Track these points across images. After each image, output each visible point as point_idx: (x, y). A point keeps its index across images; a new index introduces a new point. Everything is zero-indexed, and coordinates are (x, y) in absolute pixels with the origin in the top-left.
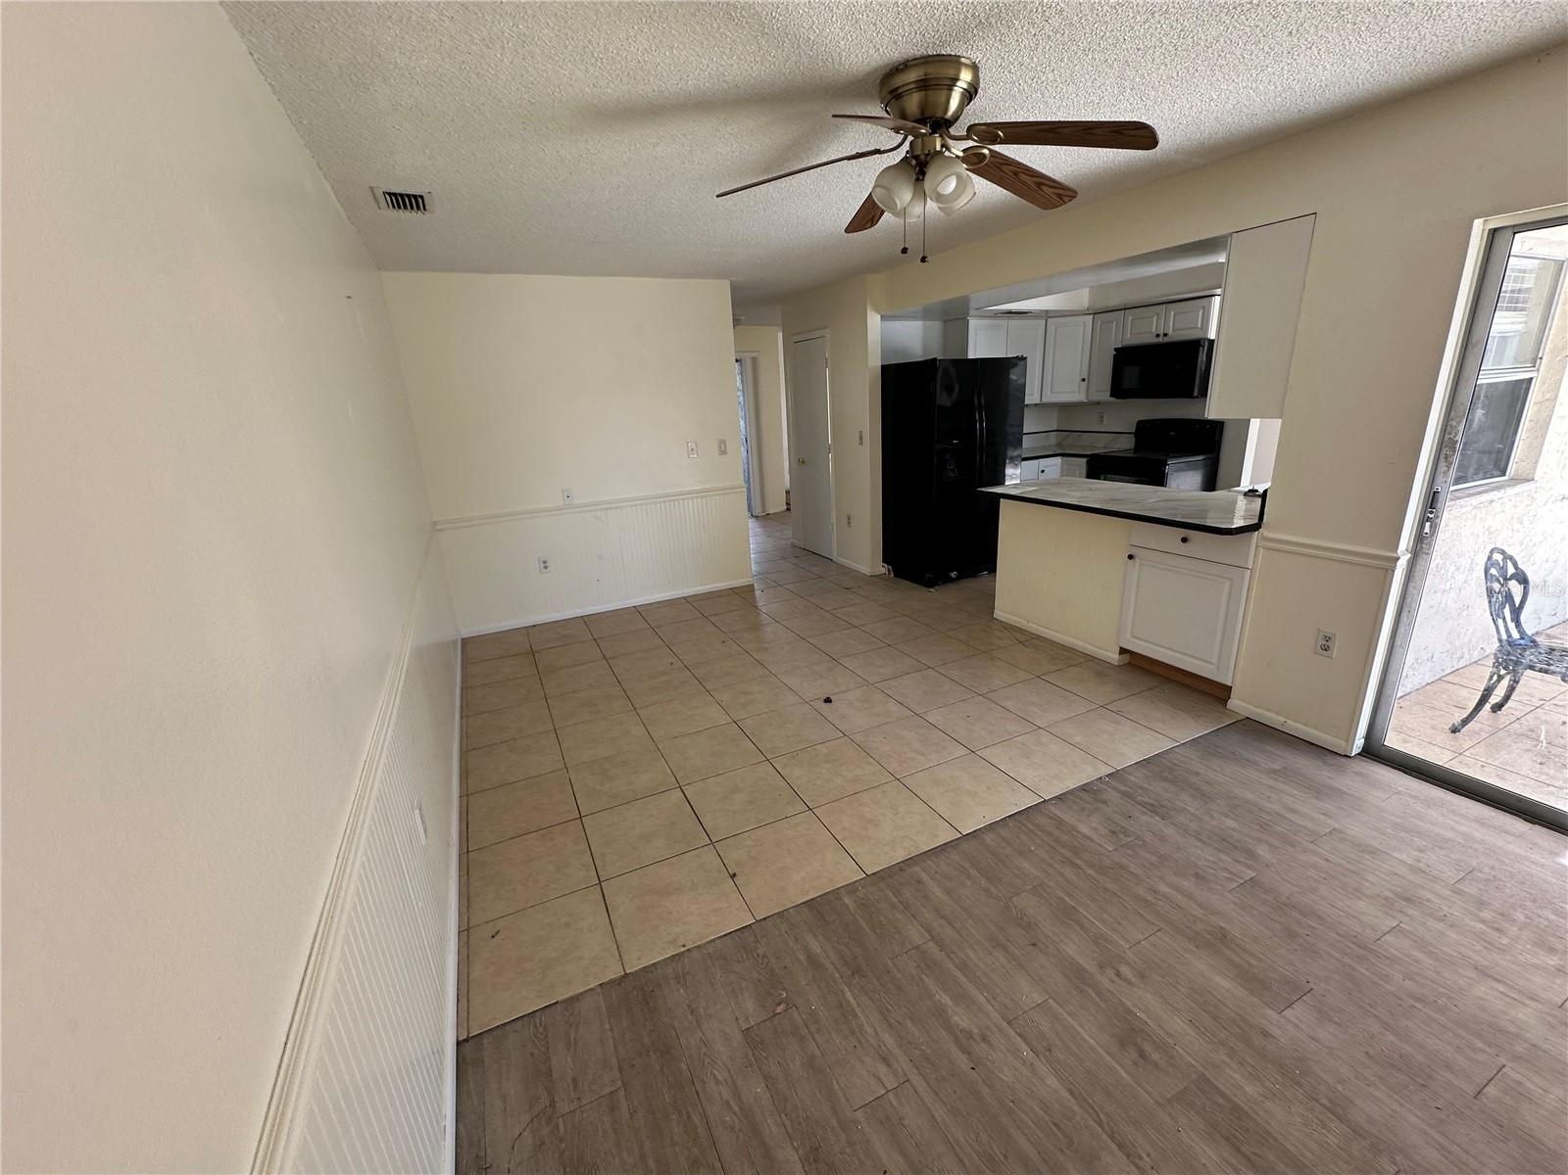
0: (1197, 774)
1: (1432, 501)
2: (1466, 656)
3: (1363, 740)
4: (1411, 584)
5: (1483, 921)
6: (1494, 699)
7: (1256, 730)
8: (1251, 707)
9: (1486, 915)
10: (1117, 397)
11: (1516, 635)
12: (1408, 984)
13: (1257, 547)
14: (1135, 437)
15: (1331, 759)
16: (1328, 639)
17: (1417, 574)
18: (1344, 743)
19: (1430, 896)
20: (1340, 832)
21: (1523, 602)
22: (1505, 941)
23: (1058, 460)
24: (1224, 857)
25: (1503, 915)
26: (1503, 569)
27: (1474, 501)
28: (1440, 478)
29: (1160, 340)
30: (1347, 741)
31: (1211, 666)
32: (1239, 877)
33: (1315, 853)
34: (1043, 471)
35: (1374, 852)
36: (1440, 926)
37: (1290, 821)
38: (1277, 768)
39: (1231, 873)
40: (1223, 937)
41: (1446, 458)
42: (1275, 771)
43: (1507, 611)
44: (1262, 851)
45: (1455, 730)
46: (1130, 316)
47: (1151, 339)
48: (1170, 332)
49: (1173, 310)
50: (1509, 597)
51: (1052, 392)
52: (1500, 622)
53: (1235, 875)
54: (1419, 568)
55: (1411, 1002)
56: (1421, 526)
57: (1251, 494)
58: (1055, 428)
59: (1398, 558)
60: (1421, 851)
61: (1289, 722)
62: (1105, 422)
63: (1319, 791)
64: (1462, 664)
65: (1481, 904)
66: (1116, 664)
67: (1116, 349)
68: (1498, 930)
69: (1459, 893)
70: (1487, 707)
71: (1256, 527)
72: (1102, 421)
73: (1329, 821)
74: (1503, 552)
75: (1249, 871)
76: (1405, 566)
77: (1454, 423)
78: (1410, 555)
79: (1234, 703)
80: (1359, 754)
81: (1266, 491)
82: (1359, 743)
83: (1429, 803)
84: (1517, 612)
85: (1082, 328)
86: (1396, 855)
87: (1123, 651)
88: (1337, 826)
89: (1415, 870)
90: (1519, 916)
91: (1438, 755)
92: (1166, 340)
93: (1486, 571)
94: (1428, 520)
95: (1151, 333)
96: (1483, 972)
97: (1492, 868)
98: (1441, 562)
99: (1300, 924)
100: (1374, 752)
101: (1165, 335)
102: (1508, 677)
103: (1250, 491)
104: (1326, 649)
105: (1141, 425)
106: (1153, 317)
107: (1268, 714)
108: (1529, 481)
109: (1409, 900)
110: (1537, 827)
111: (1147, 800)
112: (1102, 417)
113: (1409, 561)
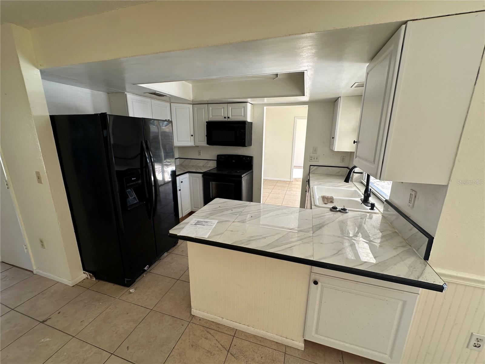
10: (209, 145)
14: (217, 161)
23: (187, 175)
29: (226, 120)
34: (182, 182)
46: (211, 107)
47: (221, 119)
48: (230, 117)
49: (230, 107)
51: (178, 141)
58: (178, 157)
62: (201, 155)
67: (207, 122)
72: (200, 154)
85: (188, 109)
92: (229, 120)
95: (222, 116)
101: (229, 118)
105: (218, 156)
106: (222, 109)
112: (200, 152)
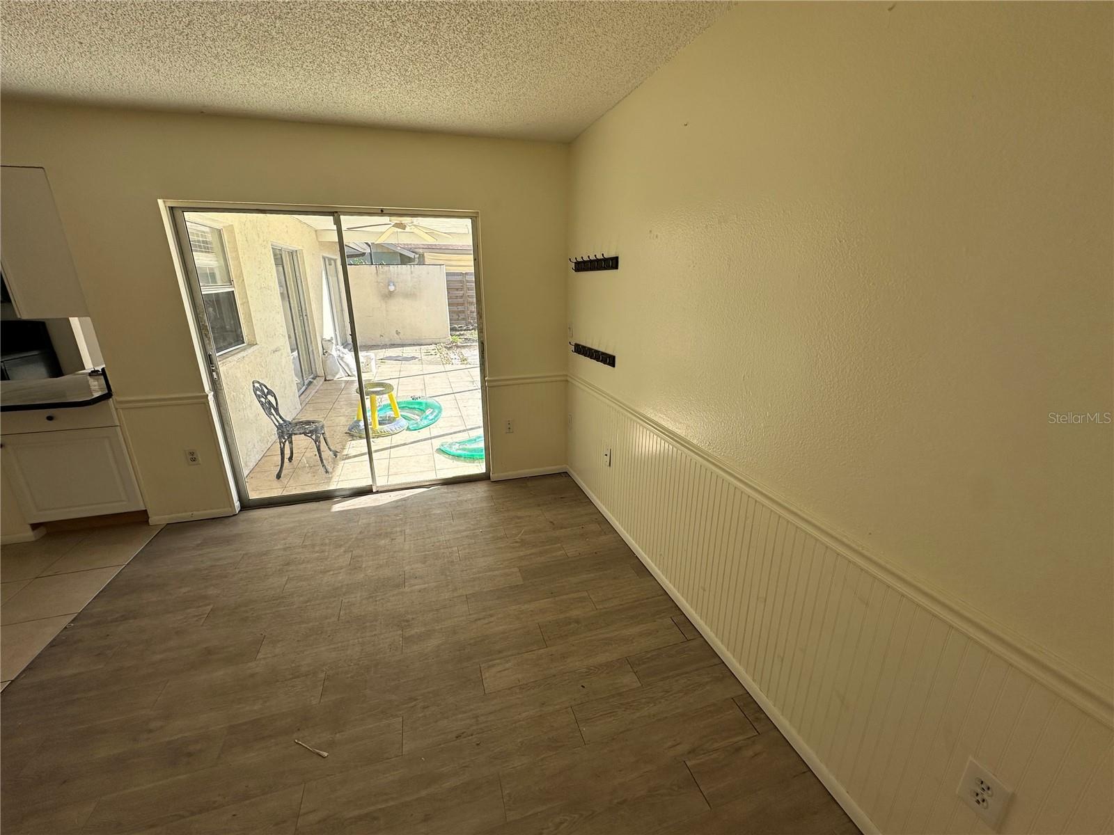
0: (148, 576)
1: (210, 361)
2: (270, 440)
3: (238, 502)
4: (221, 408)
5: (317, 552)
6: (287, 455)
7: (177, 528)
8: (166, 516)
9: (317, 549)
11: (281, 422)
12: (301, 599)
13: (116, 409)
15: (227, 521)
16: (192, 454)
17: (221, 401)
18: (230, 509)
19: (294, 556)
20: (246, 554)
21: (277, 405)
22: (326, 554)
24: (189, 611)
25: (322, 544)
26: (262, 391)
27: (235, 358)
28: (208, 347)
30: (231, 507)
31: (125, 503)
32: (204, 614)
33: (239, 573)
35: (266, 553)
36: (304, 565)
37: (218, 565)
38: (199, 542)
39: (197, 616)
40: (209, 652)
41: (206, 335)
42: (198, 545)
43: (273, 411)
44: (211, 591)
45: (279, 476)
50: (270, 403)
52: (272, 416)
53: (200, 615)
54: (220, 398)
55: (305, 605)
56: (211, 376)
57: (94, 374)
59: (207, 395)
60: (284, 539)
61: (195, 513)
63: (228, 540)
64: (270, 444)
65: (313, 546)
66: (33, 539)
68: (323, 552)
69: (305, 547)
70: (286, 460)
71: (108, 396)
73: (240, 552)
74: (259, 382)
75: (208, 607)
76: (213, 399)
77: (201, 316)
78: (212, 393)
79: (154, 519)
80: (240, 510)
81: (103, 369)
82: (237, 504)
83: (280, 516)
84: (276, 410)
86: (276, 548)
87: (35, 526)
88: (244, 552)
89: (285, 549)
90: (327, 541)
91: (276, 492)
93: (255, 394)
94: (213, 371)
96: (324, 572)
97: (312, 528)
98: (235, 394)
99: (247, 612)
100: (247, 505)
102: (287, 442)
103: (92, 372)
104: (194, 460)
107: (180, 515)
108: (254, 345)
109: (288, 564)
110: (321, 502)
111: (117, 615)
113: (213, 395)
